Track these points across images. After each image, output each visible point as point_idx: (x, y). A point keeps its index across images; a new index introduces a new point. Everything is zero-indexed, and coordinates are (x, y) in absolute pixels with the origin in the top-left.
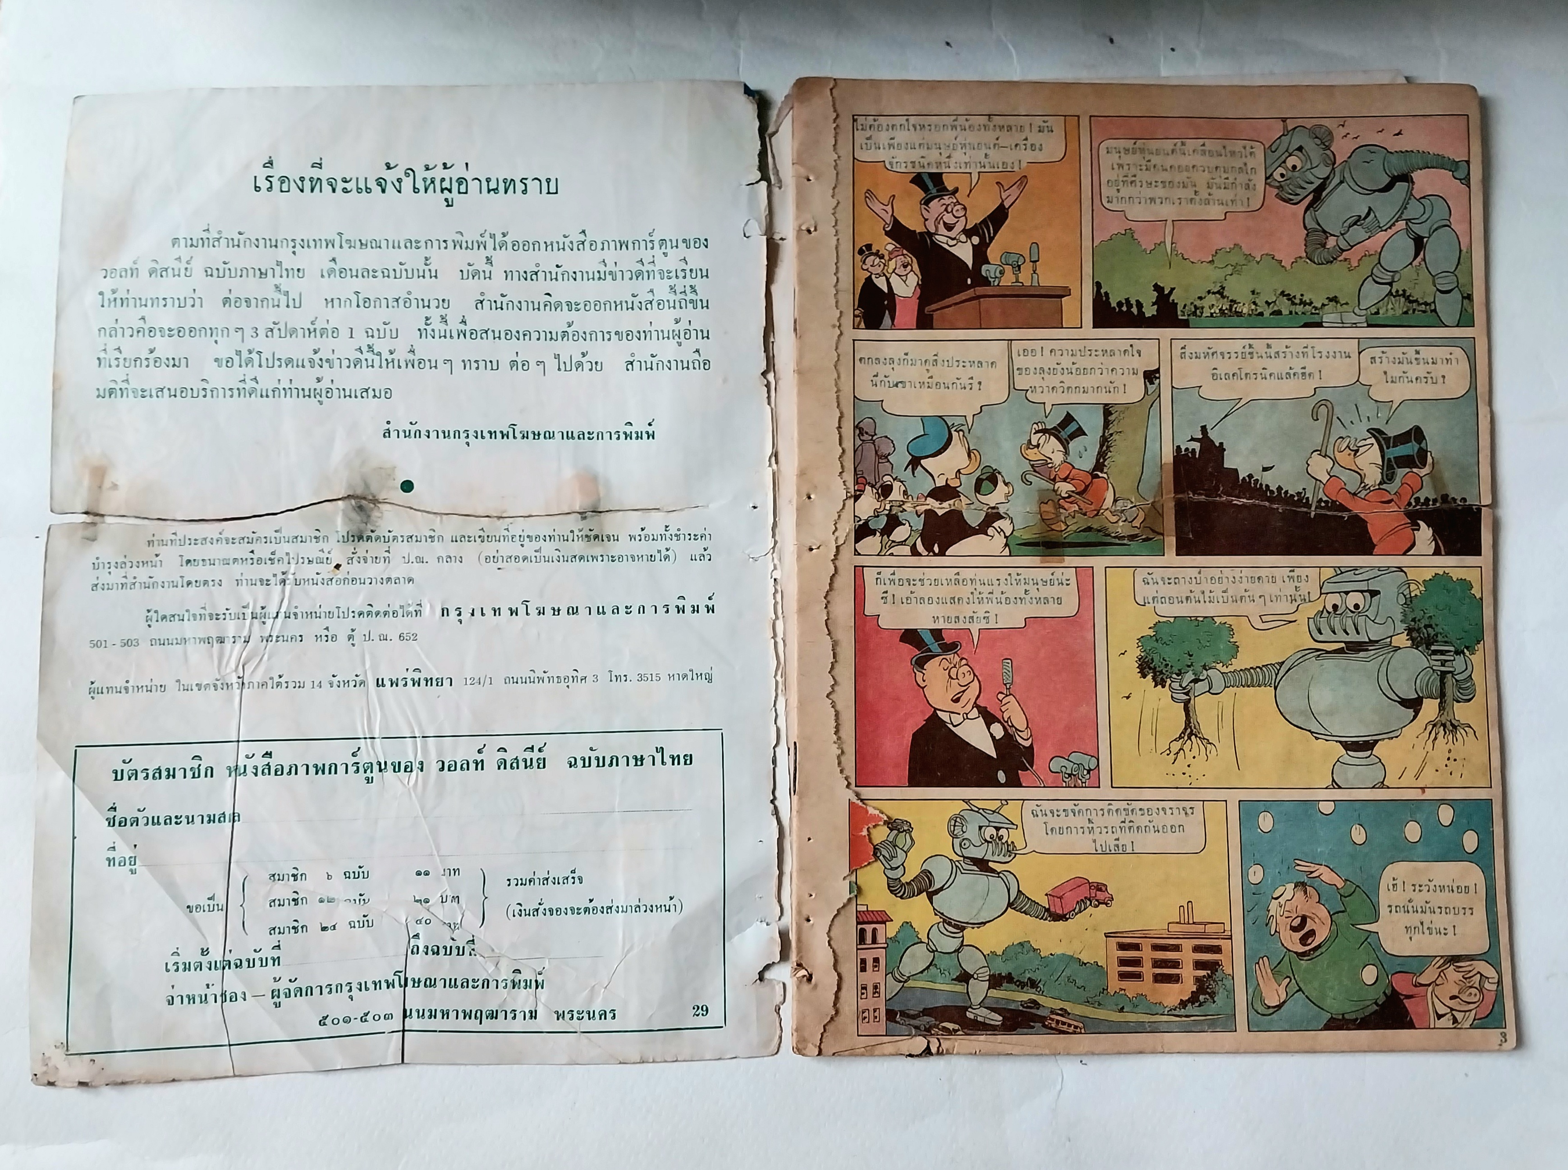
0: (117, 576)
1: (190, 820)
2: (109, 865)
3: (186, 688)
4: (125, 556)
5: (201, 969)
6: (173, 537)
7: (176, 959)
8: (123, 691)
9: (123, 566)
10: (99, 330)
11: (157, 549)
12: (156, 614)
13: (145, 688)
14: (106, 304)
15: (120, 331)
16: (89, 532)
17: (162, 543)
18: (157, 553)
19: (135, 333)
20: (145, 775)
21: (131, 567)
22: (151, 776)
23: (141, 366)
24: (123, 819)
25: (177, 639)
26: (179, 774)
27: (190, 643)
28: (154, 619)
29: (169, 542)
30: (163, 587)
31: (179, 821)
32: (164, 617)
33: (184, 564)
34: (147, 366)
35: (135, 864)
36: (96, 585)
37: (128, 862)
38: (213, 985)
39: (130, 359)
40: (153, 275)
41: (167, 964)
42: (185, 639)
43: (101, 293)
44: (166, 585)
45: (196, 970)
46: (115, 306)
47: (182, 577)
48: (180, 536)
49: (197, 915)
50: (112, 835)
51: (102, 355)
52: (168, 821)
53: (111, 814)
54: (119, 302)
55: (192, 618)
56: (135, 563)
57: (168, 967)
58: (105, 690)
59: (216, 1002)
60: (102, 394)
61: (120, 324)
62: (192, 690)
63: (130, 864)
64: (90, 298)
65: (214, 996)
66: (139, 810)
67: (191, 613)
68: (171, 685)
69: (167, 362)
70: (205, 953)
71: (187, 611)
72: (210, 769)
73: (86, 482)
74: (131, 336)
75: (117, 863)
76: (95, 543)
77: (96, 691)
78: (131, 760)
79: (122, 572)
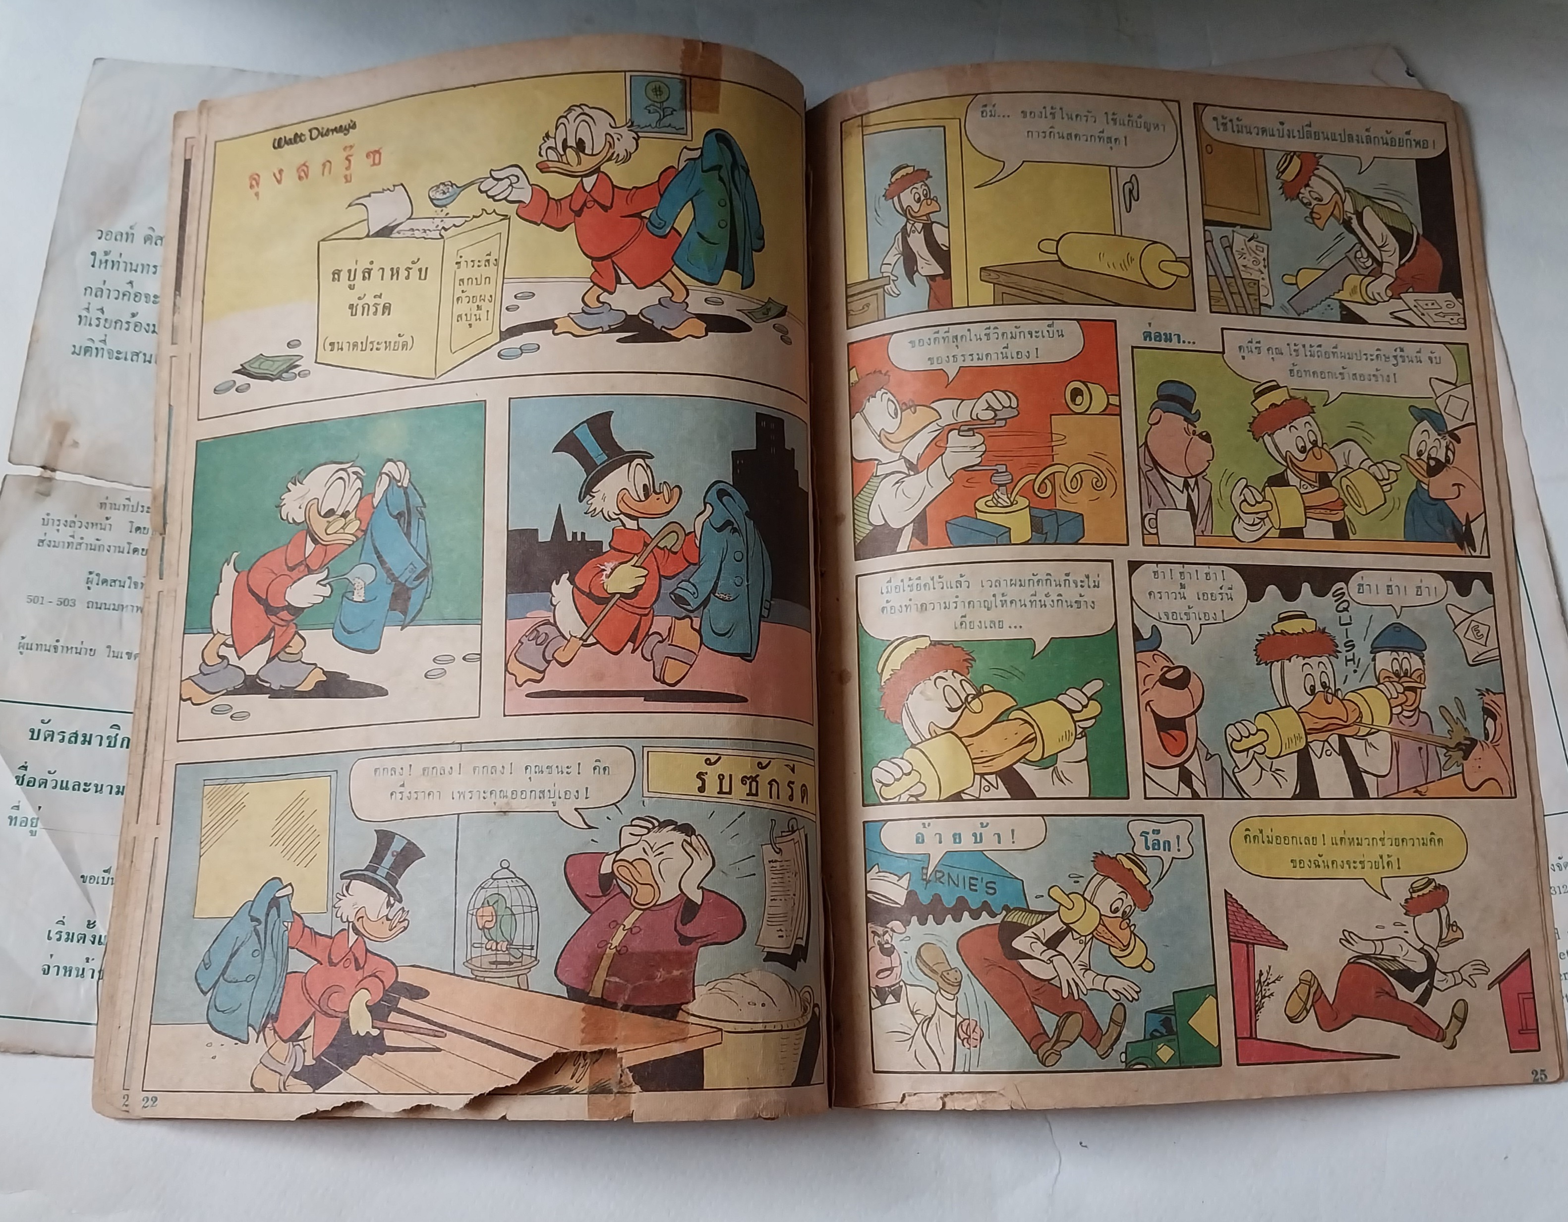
0: (64, 535)
1: (99, 789)
2: (10, 824)
3: (116, 655)
4: (76, 516)
5: (84, 942)
6: (127, 502)
7: (60, 927)
8: (52, 649)
9: (72, 525)
10: (86, 289)
11: (108, 512)
12: (97, 577)
13: (74, 650)
14: (97, 264)
15: (106, 292)
16: (42, 488)
17: (114, 507)
18: (108, 516)
19: (121, 295)
20: (61, 737)
21: (80, 527)
22: (66, 739)
23: (121, 329)
24: (32, 780)
25: (114, 605)
26: (95, 741)
27: (126, 611)
28: (95, 582)
29: (122, 507)
30: (109, 551)
31: (87, 788)
32: (105, 581)
33: (134, 530)
34: (127, 329)
35: (36, 826)
36: (42, 541)
37: (29, 823)
38: (93, 959)
39: (111, 321)
40: (148, 243)
41: (50, 931)
42: (122, 605)
43: (94, 254)
44: (112, 549)
45: (78, 941)
46: (106, 268)
47: (129, 543)
48: (133, 502)
49: (91, 886)
50: (17, 793)
51: (84, 313)
52: (77, 787)
53: (21, 773)
54: (110, 264)
55: (133, 586)
56: (84, 524)
57: (51, 935)
58: (34, 647)
59: (92, 977)
60: (77, 351)
61: (107, 286)
62: (121, 658)
63: (31, 826)
64: (82, 257)
65: (91, 971)
66: (49, 772)
67: (133, 580)
68: (101, 649)
69: (147, 328)
70: (91, 926)
71: (130, 578)
72: (126, 739)
73: (48, 436)
74: (116, 299)
75: (18, 823)
76: (48, 499)
77: (25, 647)
78: (49, 721)
79: (70, 531)
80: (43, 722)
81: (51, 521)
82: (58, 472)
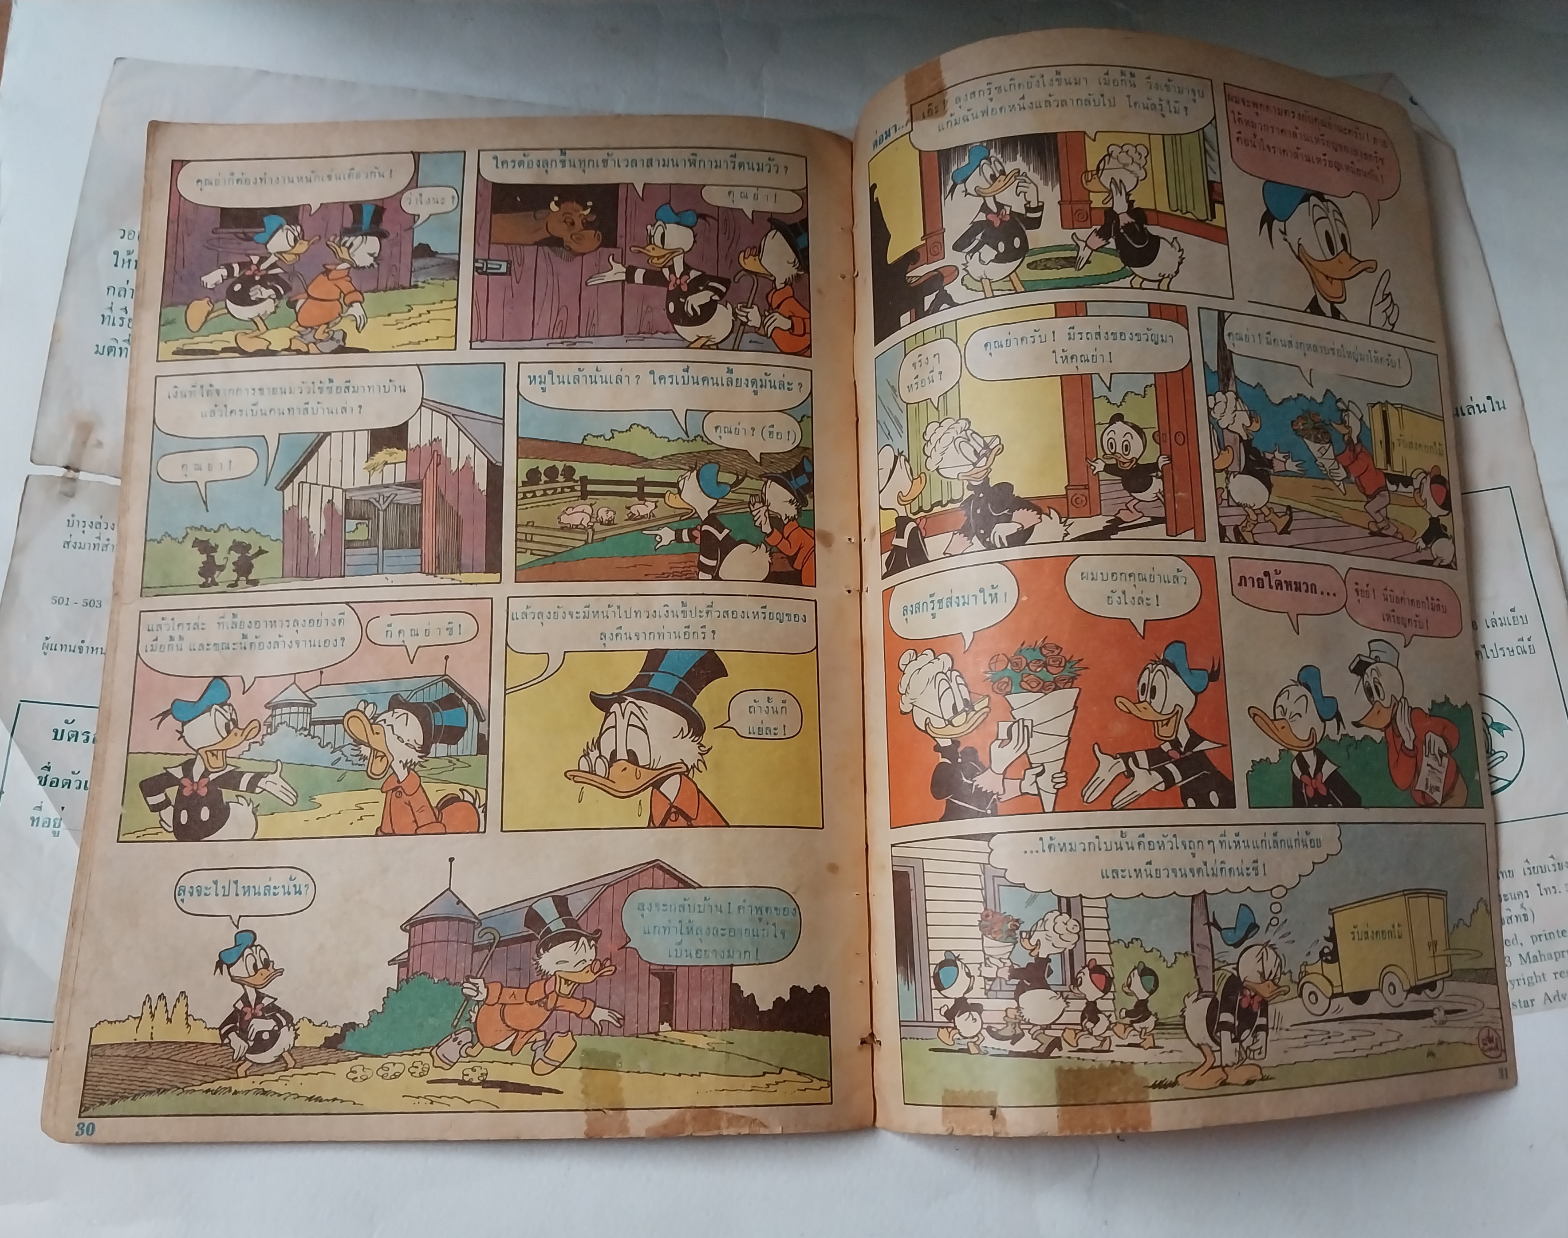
0: (90, 536)
2: (32, 825)
4: (102, 518)
8: (77, 650)
9: (98, 526)
10: (108, 289)
13: (99, 650)
14: (120, 263)
15: (129, 292)
16: (66, 489)
20: (85, 737)
21: (106, 529)
22: (91, 740)
24: (56, 780)
35: (59, 826)
36: (68, 543)
37: (52, 824)
43: (116, 253)
46: (129, 267)
50: (40, 793)
51: (107, 313)
53: (44, 773)
54: (133, 263)
56: (110, 525)
58: (59, 647)
60: (101, 350)
63: (54, 826)
64: (105, 257)
66: (73, 773)
73: (71, 436)
75: (40, 824)
76: (72, 499)
77: (49, 647)
78: (73, 721)
79: (96, 533)
80: (66, 722)
81: (76, 523)
82: (81, 472)
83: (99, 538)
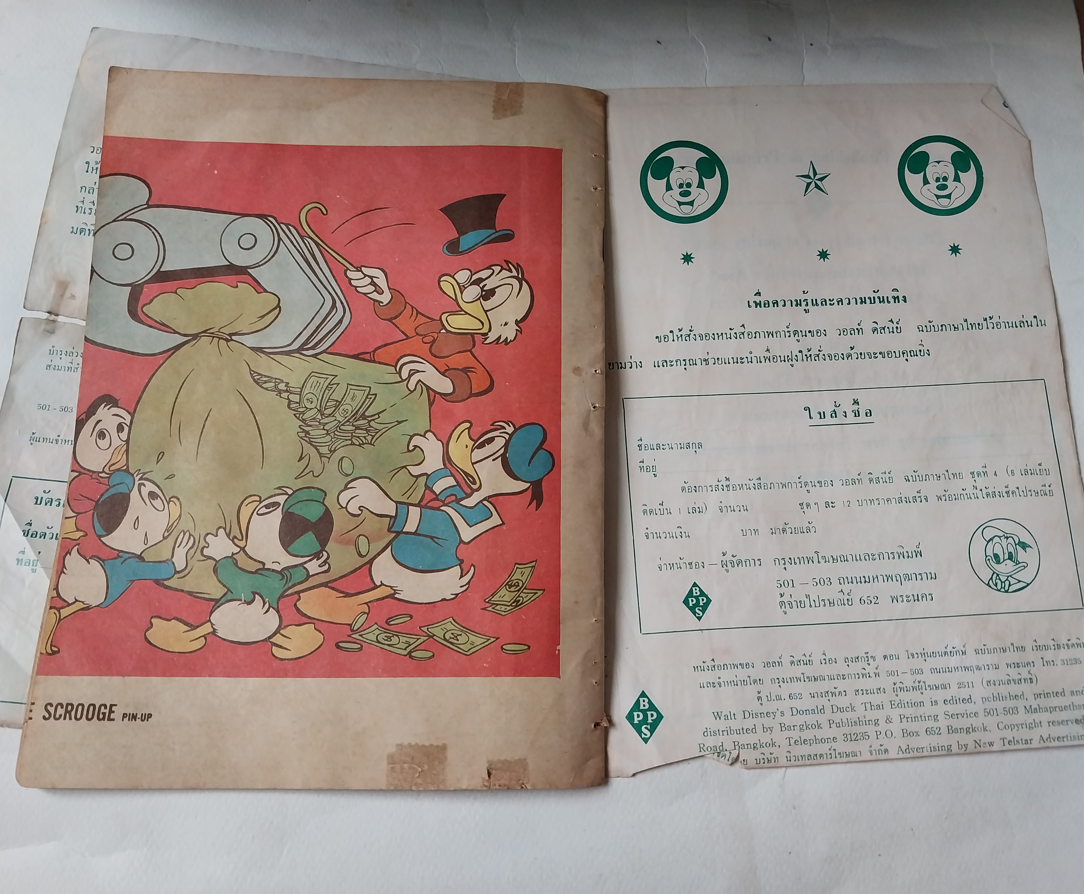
0: (65, 362)
2: (18, 564)
4: (73, 348)
8: (54, 442)
9: (71, 354)
10: (81, 187)
14: (89, 169)
15: (96, 191)
16: (49, 327)
20: (58, 503)
21: (77, 356)
22: (61, 504)
24: (35, 533)
35: (36, 566)
36: (50, 366)
37: (31, 563)
43: (87, 161)
50: (24, 542)
51: (80, 205)
53: (27, 528)
58: (41, 440)
60: (75, 231)
61: (97, 185)
63: (33, 565)
64: (79, 163)
66: (48, 528)
73: (52, 291)
75: (23, 563)
76: (52, 335)
77: (35, 440)
78: (50, 491)
79: (69, 359)
80: (44, 492)
82: (59, 316)
83: (72, 363)
